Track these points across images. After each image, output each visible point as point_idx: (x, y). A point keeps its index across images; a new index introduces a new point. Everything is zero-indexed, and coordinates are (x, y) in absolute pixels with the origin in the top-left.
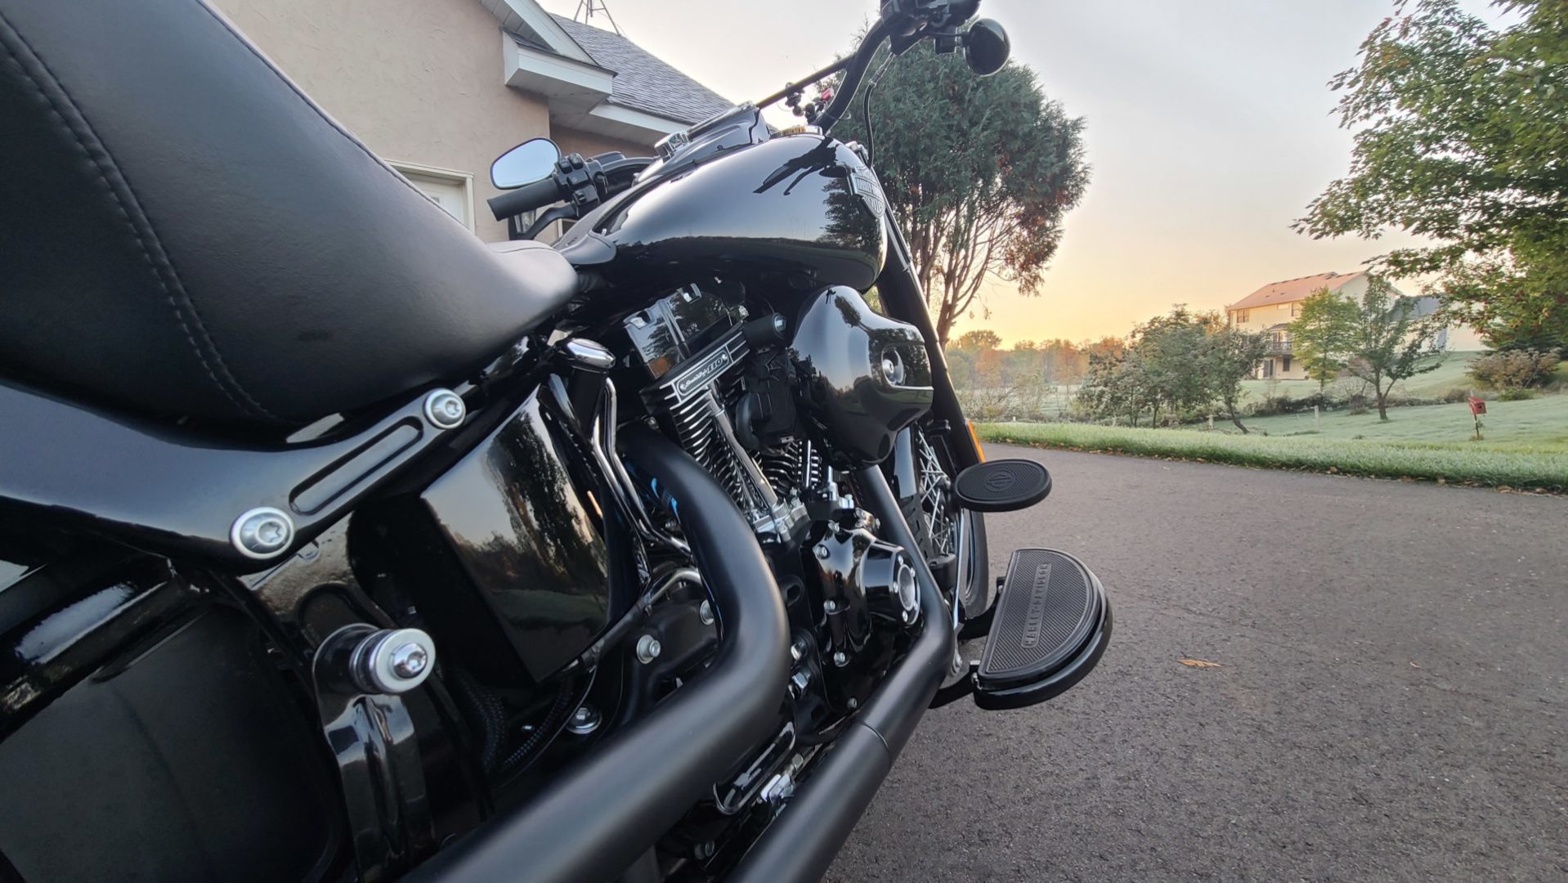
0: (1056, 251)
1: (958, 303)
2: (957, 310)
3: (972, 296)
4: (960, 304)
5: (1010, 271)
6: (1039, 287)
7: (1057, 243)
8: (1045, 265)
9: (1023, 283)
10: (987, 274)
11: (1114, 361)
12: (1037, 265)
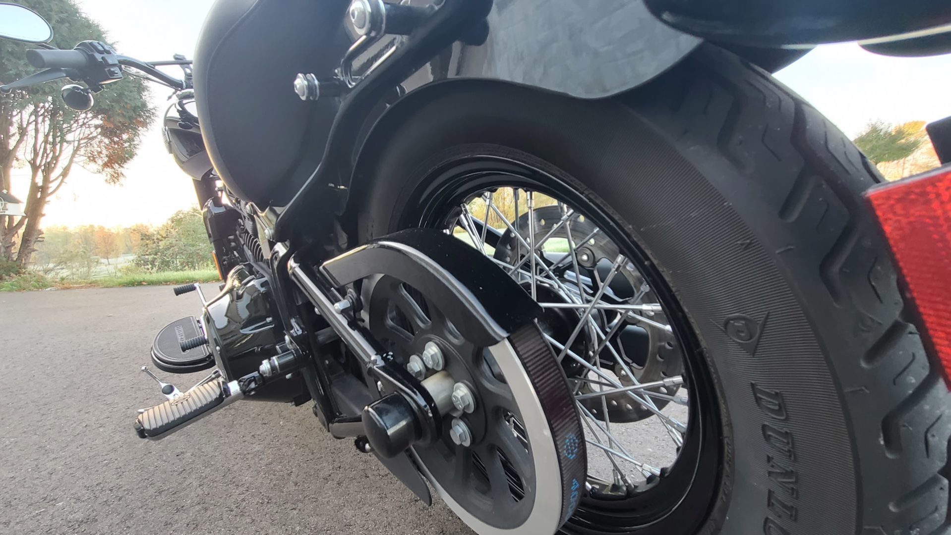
0: (135, 157)
1: (50, 185)
2: (50, 191)
3: (62, 181)
4: (52, 186)
5: (93, 166)
6: (122, 179)
7: (136, 151)
8: (125, 165)
9: (109, 176)
10: (74, 166)
11: (159, 237)
12: (119, 164)
